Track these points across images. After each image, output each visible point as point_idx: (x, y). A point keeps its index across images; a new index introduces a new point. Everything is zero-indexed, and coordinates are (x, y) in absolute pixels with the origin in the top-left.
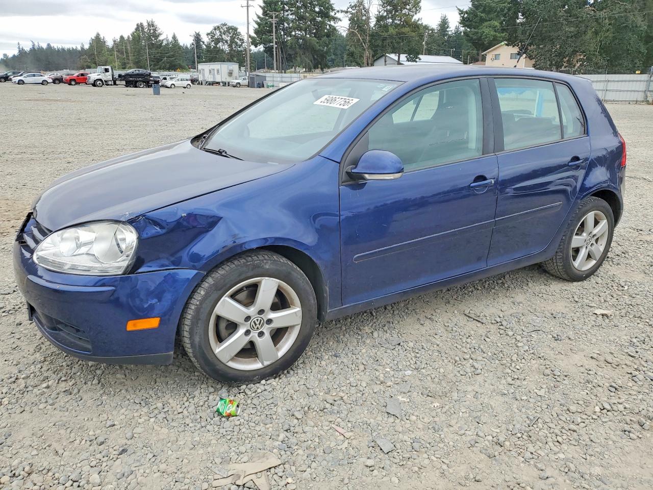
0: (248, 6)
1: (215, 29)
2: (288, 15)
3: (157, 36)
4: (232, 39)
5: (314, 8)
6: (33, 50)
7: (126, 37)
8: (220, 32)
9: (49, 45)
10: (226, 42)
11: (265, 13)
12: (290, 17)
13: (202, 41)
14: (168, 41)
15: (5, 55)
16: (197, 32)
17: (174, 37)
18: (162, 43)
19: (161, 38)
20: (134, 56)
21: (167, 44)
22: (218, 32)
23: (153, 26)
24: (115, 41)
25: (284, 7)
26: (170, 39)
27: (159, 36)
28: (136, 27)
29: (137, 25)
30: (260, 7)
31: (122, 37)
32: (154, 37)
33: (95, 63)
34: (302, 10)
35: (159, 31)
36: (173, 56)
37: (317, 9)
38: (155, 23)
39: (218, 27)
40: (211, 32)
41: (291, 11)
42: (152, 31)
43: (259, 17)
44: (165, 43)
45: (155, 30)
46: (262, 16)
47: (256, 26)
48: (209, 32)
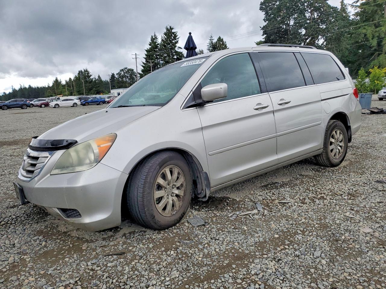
0: (136, 58)
1: (121, 71)
2: (160, 61)
3: (89, 77)
4: (131, 75)
5: (174, 56)
6: (21, 89)
7: (72, 79)
8: (124, 72)
9: (30, 86)
10: (128, 77)
11: (147, 61)
12: (161, 62)
13: (116, 78)
14: (95, 79)
15: (4, 93)
16: (113, 73)
17: (99, 77)
18: (92, 80)
19: (91, 77)
20: (77, 88)
21: (95, 81)
22: (122, 72)
23: (87, 71)
24: (66, 81)
25: (157, 57)
26: (97, 78)
27: (90, 76)
28: (78, 72)
29: (79, 71)
30: (144, 58)
31: (70, 79)
32: (87, 77)
33: (55, 94)
34: (167, 58)
35: (90, 74)
36: (99, 87)
37: (175, 57)
38: (88, 70)
39: (123, 70)
40: (119, 73)
41: (161, 59)
42: (86, 74)
43: (144, 63)
44: (94, 80)
45: (88, 73)
46: (145, 63)
47: (143, 68)
48: (118, 73)
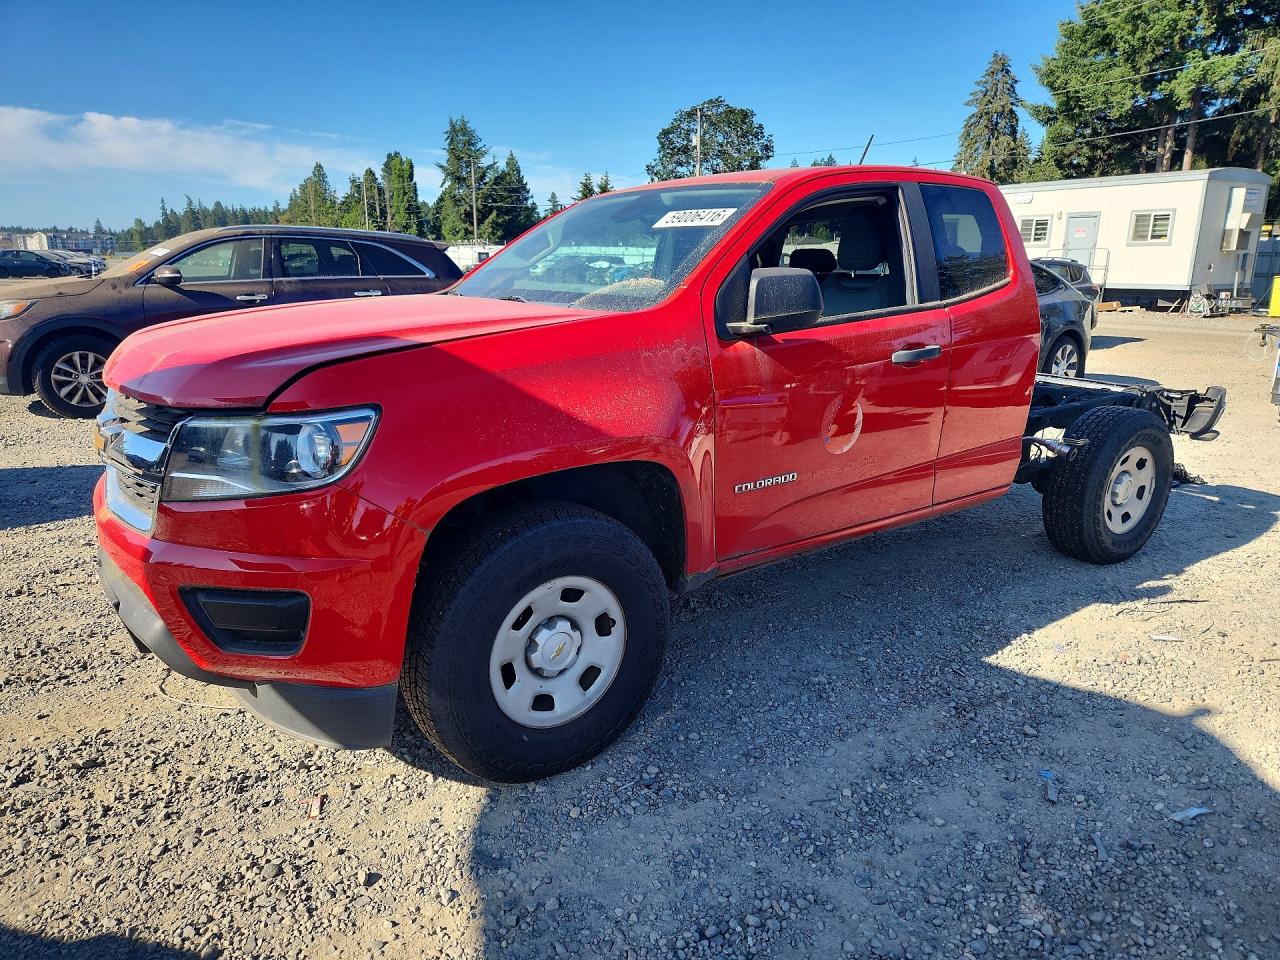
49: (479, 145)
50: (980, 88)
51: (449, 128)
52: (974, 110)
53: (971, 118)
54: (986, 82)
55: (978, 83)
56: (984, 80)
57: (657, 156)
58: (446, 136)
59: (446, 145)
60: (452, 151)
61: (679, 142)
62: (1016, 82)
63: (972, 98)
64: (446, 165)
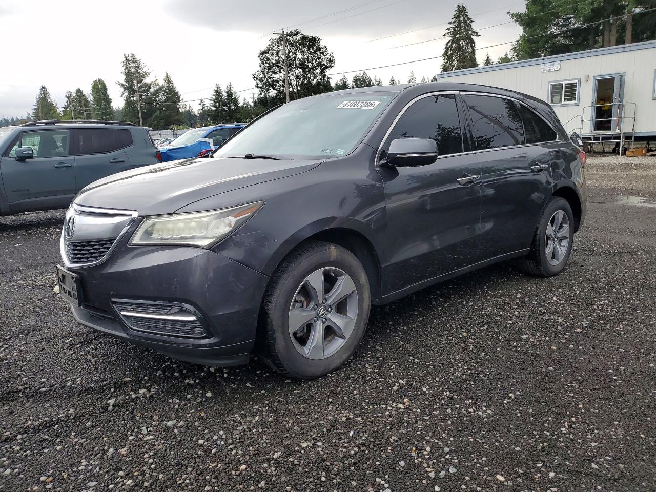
49: (144, 70)
50: (452, 25)
51: (124, 59)
52: (450, 38)
53: (448, 43)
54: (454, 22)
55: (450, 23)
56: (453, 20)
57: (259, 69)
58: (122, 64)
59: (123, 70)
60: (127, 74)
61: (273, 59)
62: (472, 21)
63: (447, 31)
64: (123, 82)
